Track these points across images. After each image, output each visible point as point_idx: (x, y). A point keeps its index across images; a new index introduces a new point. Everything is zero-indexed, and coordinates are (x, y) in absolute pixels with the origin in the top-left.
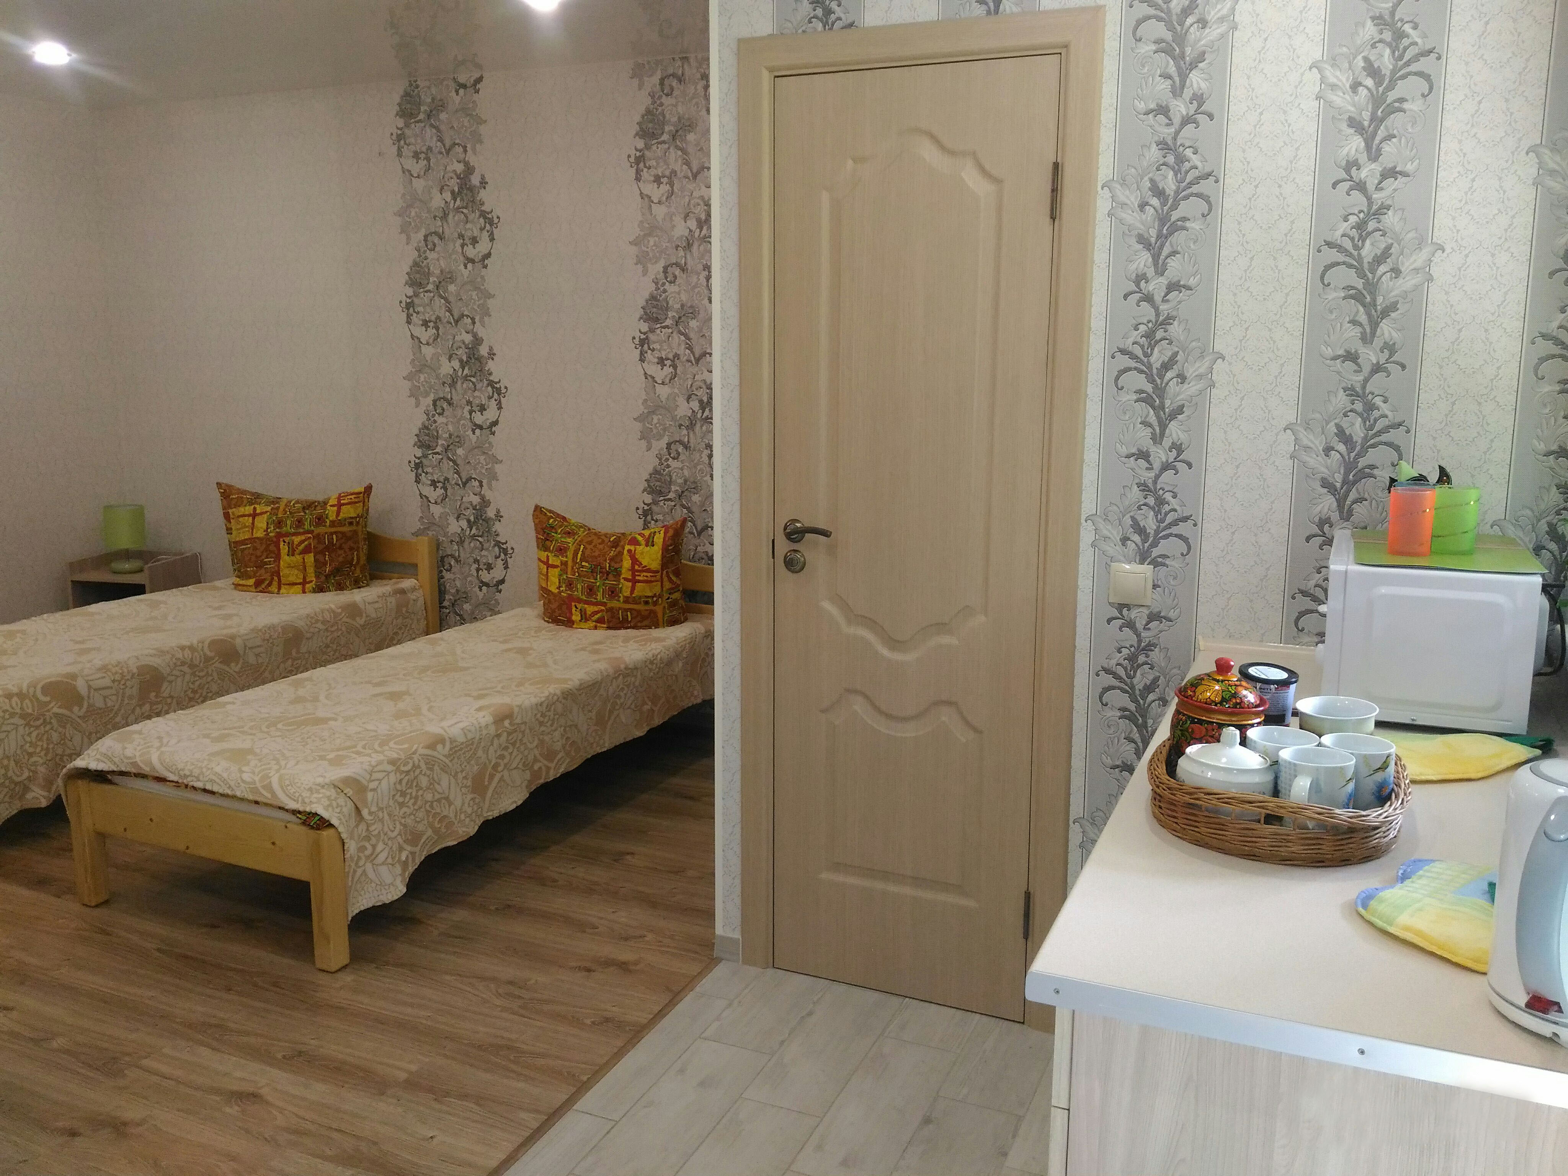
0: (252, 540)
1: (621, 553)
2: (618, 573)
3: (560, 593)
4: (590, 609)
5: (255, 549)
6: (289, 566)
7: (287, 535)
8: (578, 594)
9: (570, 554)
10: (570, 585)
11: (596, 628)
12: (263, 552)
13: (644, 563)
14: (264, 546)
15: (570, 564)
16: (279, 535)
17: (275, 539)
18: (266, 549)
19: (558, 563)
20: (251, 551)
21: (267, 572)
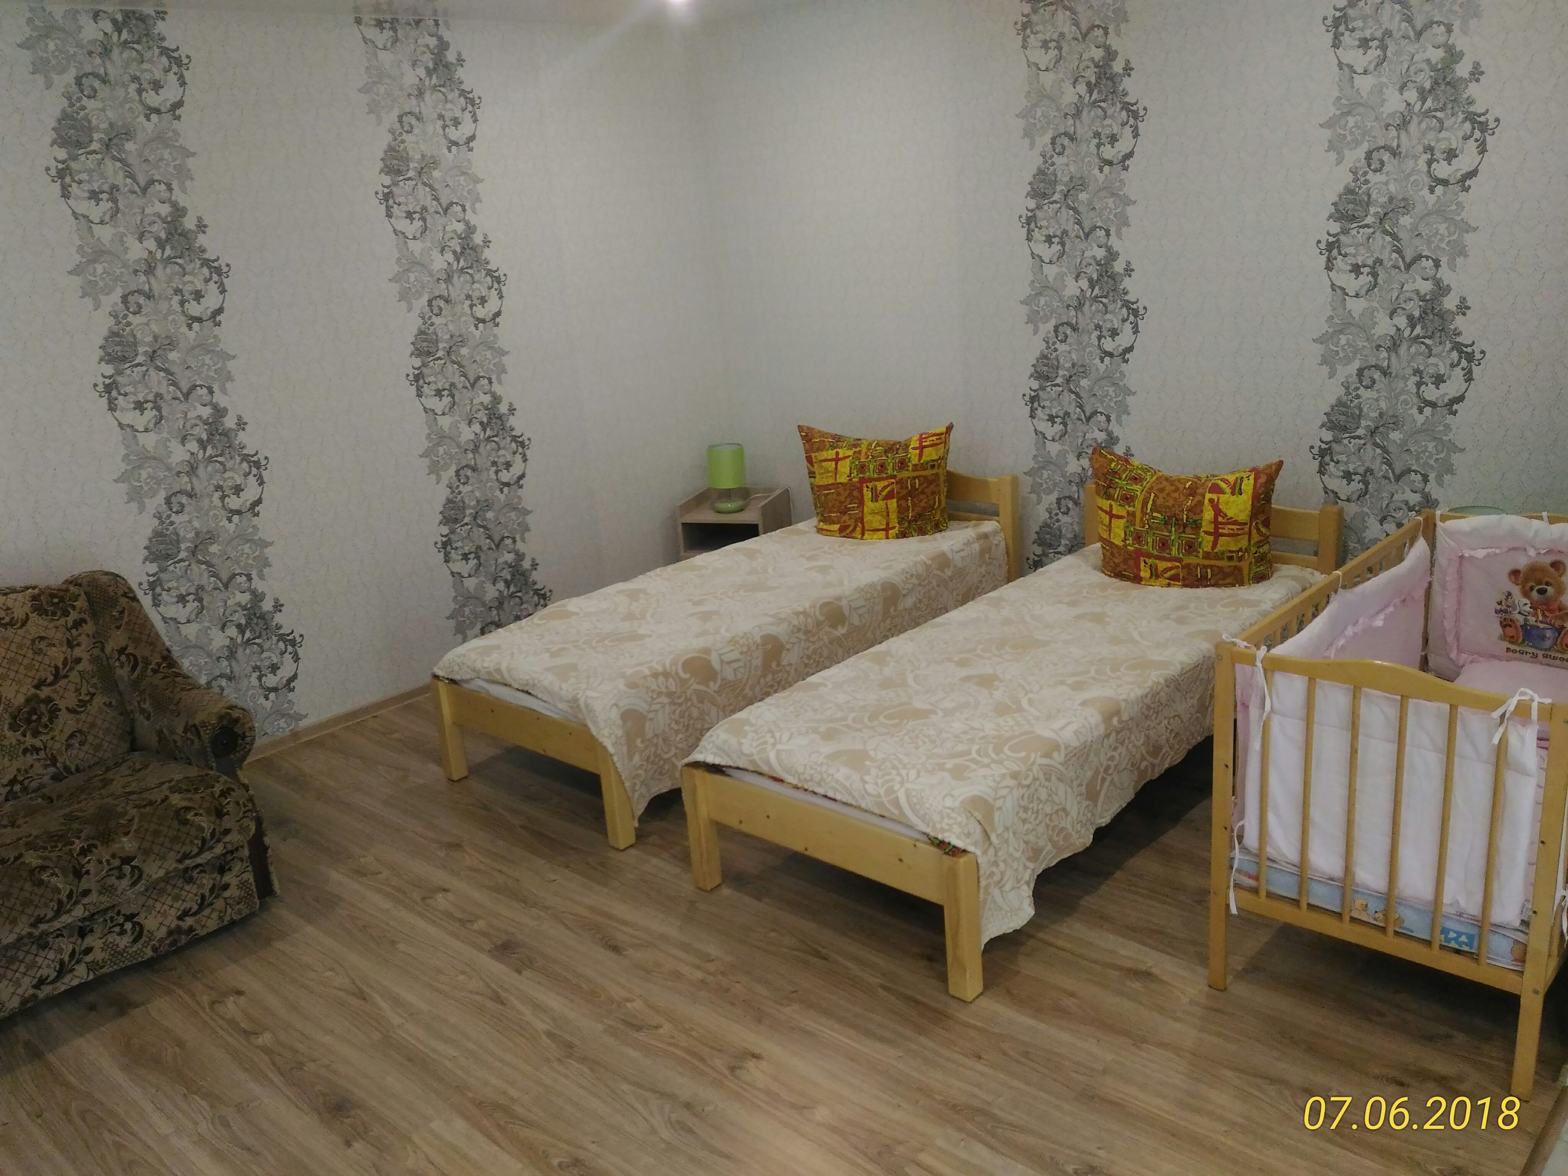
0: (836, 485)
1: (1201, 503)
2: (1197, 526)
3: (1126, 546)
4: (1162, 565)
5: (839, 494)
6: (873, 512)
7: (871, 480)
8: (1148, 548)
9: (1138, 503)
10: (1138, 538)
11: (1168, 586)
12: (848, 498)
13: (1230, 514)
14: (848, 492)
15: (1138, 514)
16: (862, 481)
17: (858, 485)
18: (850, 495)
19: (1124, 513)
20: (835, 496)
21: (852, 518)
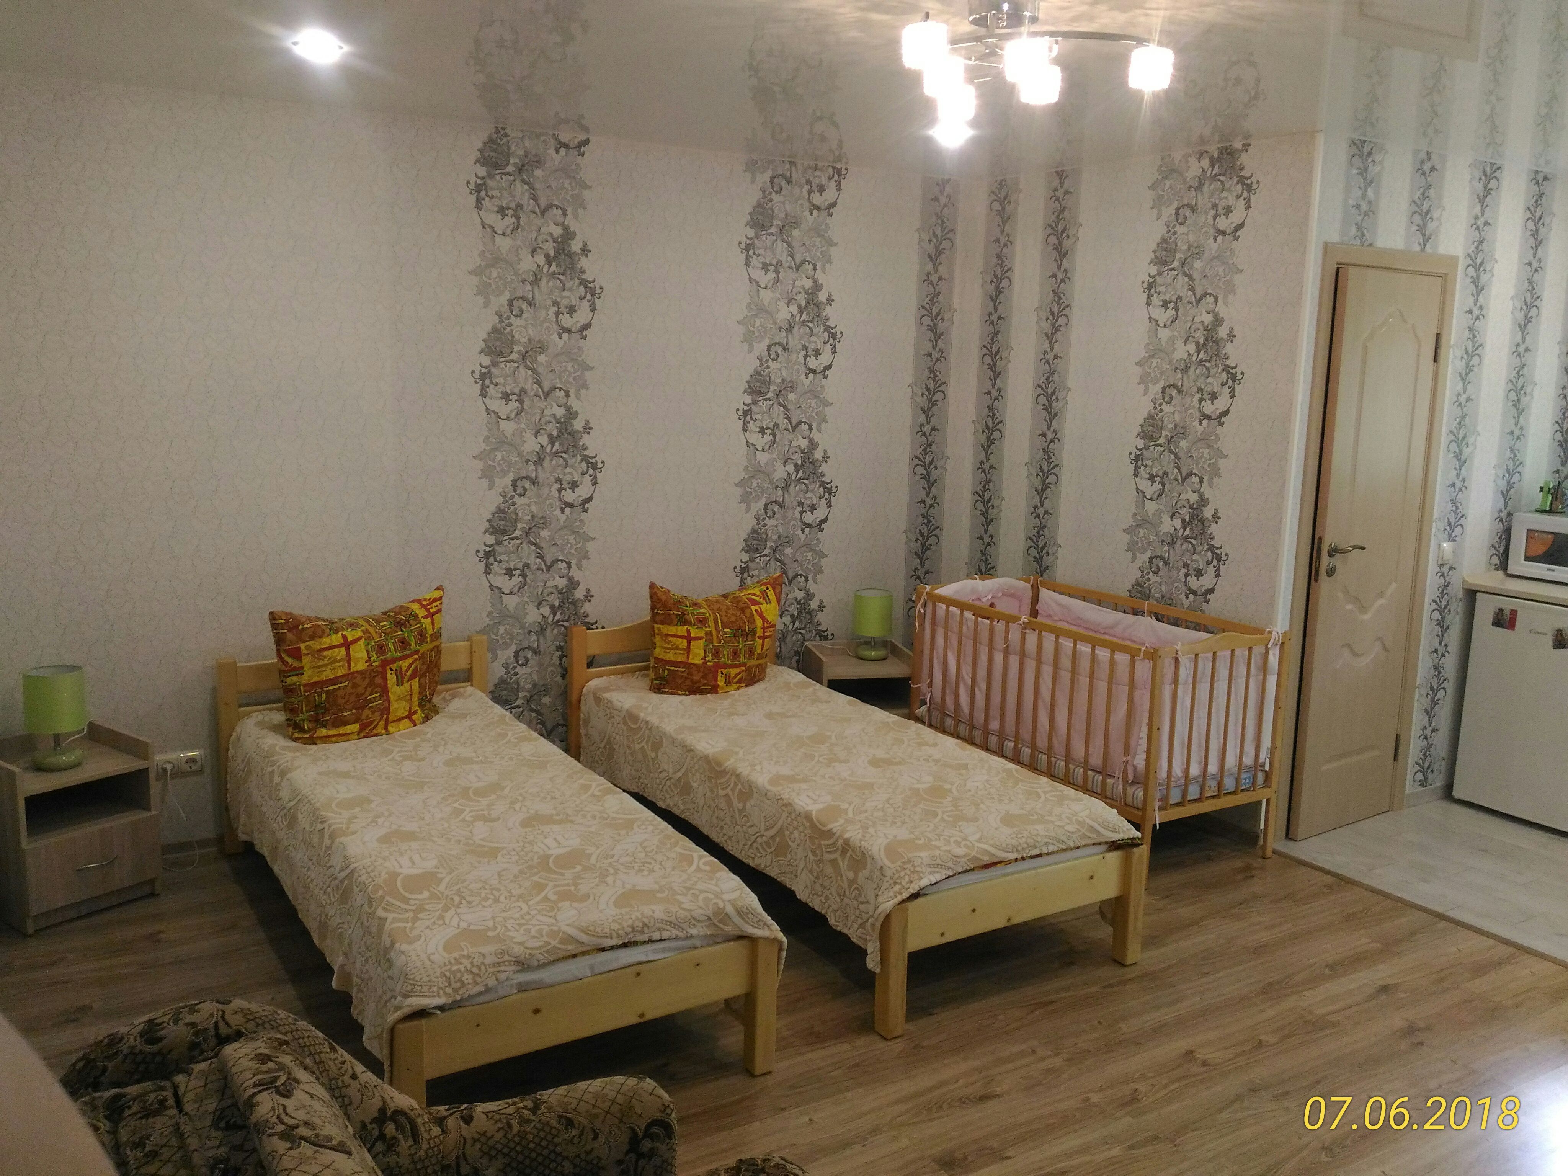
0: (351, 675)
1: (752, 615)
2: (753, 632)
3: (705, 663)
4: (733, 672)
5: (355, 686)
6: (400, 699)
7: (394, 660)
9: (711, 623)
10: (716, 653)
11: (738, 689)
12: (366, 688)
14: (367, 680)
15: (714, 633)
16: (385, 663)
17: (380, 669)
18: (370, 684)
20: (349, 690)
21: (373, 713)
